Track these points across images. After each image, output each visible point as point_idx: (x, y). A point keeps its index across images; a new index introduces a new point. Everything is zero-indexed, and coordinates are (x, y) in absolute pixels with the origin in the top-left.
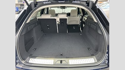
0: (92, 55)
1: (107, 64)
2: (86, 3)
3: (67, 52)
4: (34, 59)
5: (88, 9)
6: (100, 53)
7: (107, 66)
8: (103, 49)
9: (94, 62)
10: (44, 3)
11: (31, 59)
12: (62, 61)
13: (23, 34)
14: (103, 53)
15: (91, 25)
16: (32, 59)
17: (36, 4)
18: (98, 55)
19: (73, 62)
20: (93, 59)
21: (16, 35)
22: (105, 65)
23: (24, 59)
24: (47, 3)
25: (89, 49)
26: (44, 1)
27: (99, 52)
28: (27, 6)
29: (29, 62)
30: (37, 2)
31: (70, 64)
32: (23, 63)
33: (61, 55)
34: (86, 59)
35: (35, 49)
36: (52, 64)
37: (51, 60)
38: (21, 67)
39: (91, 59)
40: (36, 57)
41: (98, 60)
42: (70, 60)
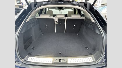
0: (90, 54)
1: (105, 63)
3: (66, 51)
5: (86, 10)
6: (97, 52)
7: (105, 65)
8: (101, 48)
9: (92, 61)
10: (44, 3)
11: (29, 57)
12: (61, 60)
13: (23, 32)
14: (101, 52)
15: (88, 25)
16: (31, 57)
17: (36, 4)
18: (95, 54)
19: (72, 61)
20: (91, 58)
21: (15, 33)
22: (103, 64)
23: (23, 58)
24: (47, 3)
25: (86, 48)
27: (97, 51)
28: (27, 6)
29: (28, 60)
32: (22, 61)
33: (60, 54)
34: (84, 58)
35: (34, 48)
36: (51, 63)
38: (19, 65)
39: (89, 58)
40: (35, 55)
41: (97, 59)
42: (69, 59)
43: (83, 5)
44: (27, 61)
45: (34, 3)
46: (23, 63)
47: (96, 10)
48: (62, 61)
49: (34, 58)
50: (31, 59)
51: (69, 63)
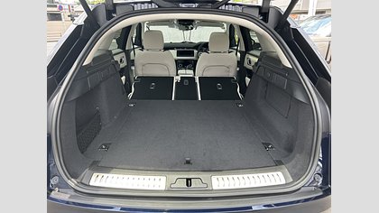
0: (278, 164)
1: (321, 188)
2: (260, 13)
3: (204, 155)
4: (105, 175)
5: (266, 29)
6: (298, 158)
7: (321, 194)
9: (283, 182)
10: (137, 7)
11: (95, 175)
12: (190, 179)
13: (73, 97)
15: (272, 75)
17: (112, 8)
18: (293, 162)
19: (222, 183)
20: (280, 173)
22: (315, 192)
23: (74, 176)
24: (145, 7)
25: (266, 145)
26: (136, 3)
27: (298, 155)
28: (84, 16)
29: (91, 184)
30: (115, 5)
32: (73, 185)
33: (188, 162)
34: (260, 175)
35: (107, 146)
36: (163, 188)
37: (157, 178)
38: (65, 197)
39: (275, 173)
40: (112, 168)
41: (296, 177)
42: (214, 179)
43: (256, 13)
44: (89, 186)
45: (106, 5)
46: (76, 191)
47: (295, 30)
48: (194, 184)
49: (110, 175)
50: (100, 177)
51: (214, 188)
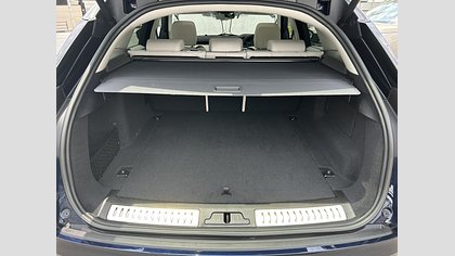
1: (390, 225)
2: (319, 2)
4: (126, 208)
5: (326, 23)
7: (390, 233)
8: (378, 171)
9: (344, 218)
11: (114, 207)
12: (229, 214)
14: (378, 185)
16: (120, 207)
19: (268, 217)
20: (340, 207)
22: (382, 230)
23: (89, 209)
25: (324, 171)
28: (96, 9)
29: (110, 217)
31: (259, 224)
32: (89, 221)
33: (226, 192)
34: (315, 209)
36: (195, 224)
37: (189, 211)
38: (81, 234)
39: (333, 207)
41: (360, 212)
42: (258, 212)
44: (106, 221)
46: (91, 227)
47: (364, 26)
48: (234, 219)
49: (132, 208)
50: (119, 210)
